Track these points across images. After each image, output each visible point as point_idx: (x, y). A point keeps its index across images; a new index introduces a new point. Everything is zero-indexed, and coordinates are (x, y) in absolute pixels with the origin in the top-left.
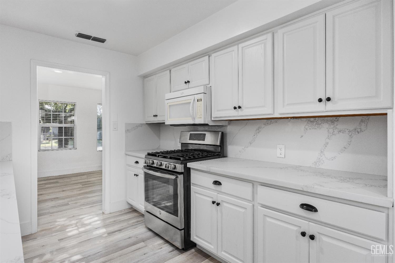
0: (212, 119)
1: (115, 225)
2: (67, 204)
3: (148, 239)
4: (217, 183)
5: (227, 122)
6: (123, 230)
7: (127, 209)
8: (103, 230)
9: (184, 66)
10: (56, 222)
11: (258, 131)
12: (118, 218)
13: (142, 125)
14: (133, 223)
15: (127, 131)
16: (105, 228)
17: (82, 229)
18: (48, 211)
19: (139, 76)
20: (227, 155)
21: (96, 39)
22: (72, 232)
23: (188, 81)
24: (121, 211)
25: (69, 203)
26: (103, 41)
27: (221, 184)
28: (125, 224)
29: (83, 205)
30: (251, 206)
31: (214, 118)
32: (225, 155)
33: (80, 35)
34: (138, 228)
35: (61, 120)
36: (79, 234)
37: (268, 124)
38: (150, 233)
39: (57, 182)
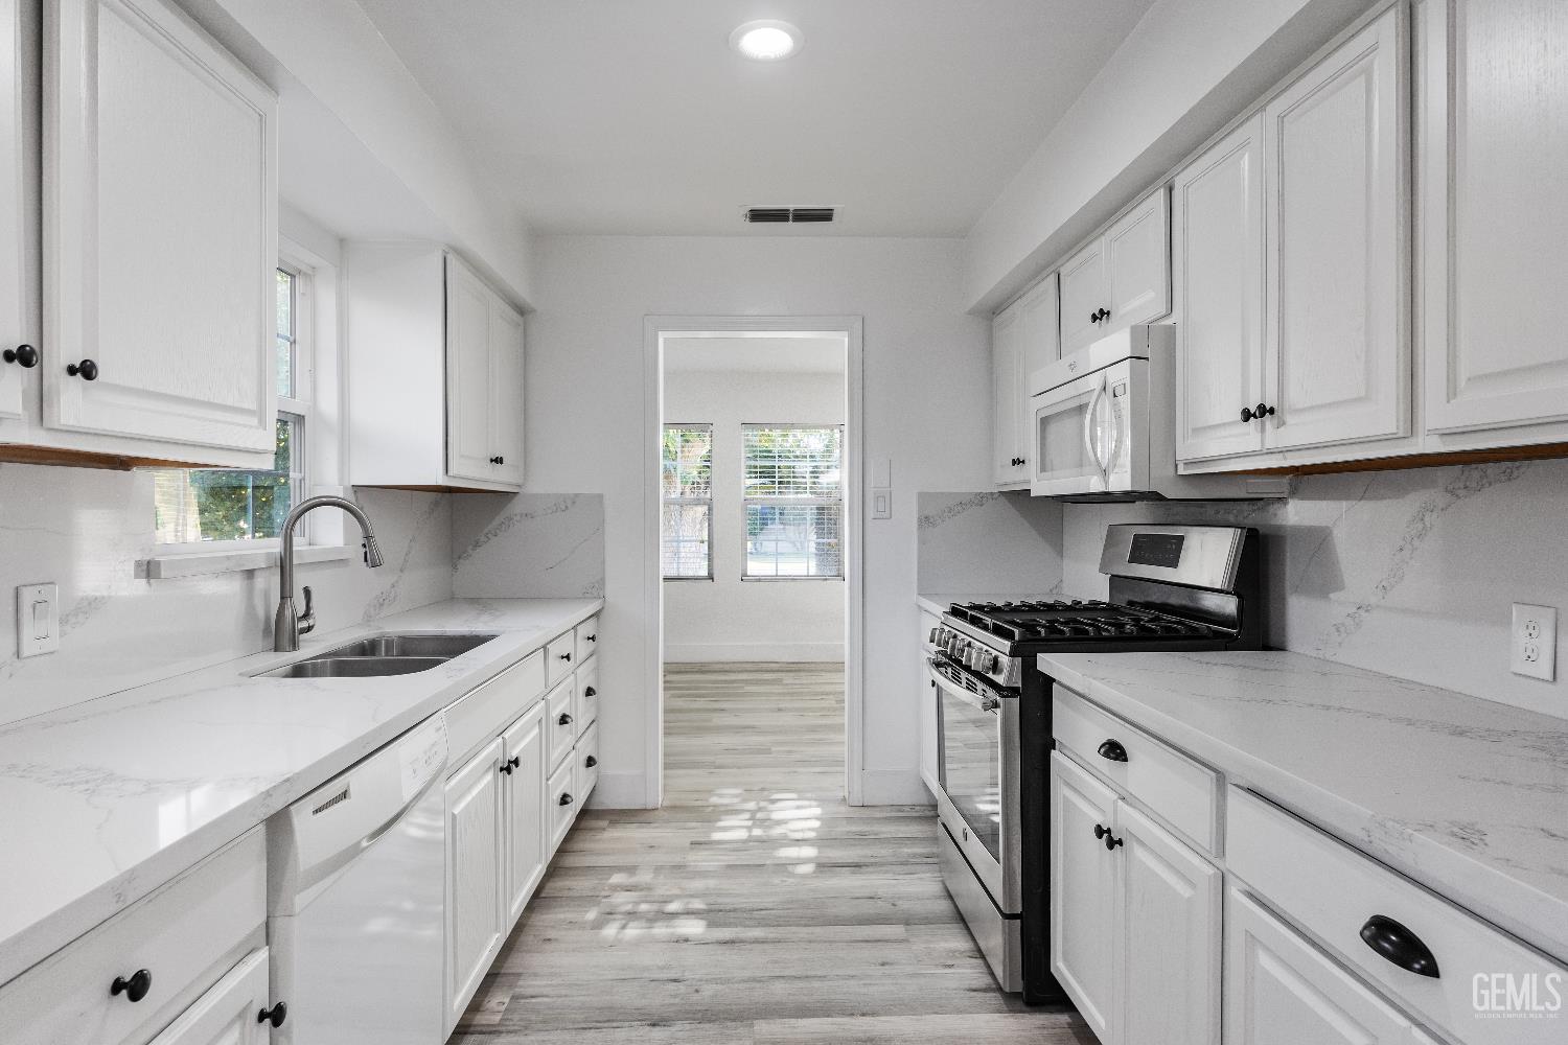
0: (1181, 471)
1: (855, 845)
2: (768, 751)
3: (928, 920)
4: (1114, 751)
5: (1286, 480)
6: (870, 869)
7: (922, 806)
8: (809, 852)
9: (1094, 247)
10: (710, 792)
11: (1420, 526)
12: (876, 828)
13: (982, 499)
14: (915, 855)
15: (925, 521)
16: (819, 847)
17: (757, 832)
18: (712, 759)
19: (970, 313)
20: (1284, 642)
21: (802, 216)
22: (733, 830)
23: (1101, 310)
24: (900, 807)
25: (773, 749)
26: (825, 216)
27: (1126, 760)
28: (884, 852)
29: (803, 762)
30: (1210, 877)
31: (1187, 464)
32: (1274, 640)
33: (758, 216)
34: (916, 876)
35: (801, 483)
36: (745, 842)
37: (1466, 487)
38: (944, 906)
39: (778, 682)
